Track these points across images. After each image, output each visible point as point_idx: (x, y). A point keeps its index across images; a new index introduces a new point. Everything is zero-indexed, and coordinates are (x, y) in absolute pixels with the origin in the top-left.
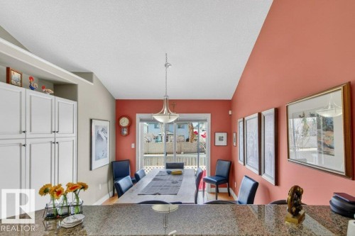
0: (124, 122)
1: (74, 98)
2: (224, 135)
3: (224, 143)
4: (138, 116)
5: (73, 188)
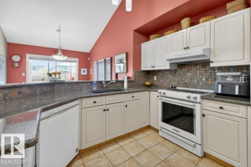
0: (16, 58)
2: (86, 70)
3: (86, 73)
4: (28, 56)
5: (55, 74)
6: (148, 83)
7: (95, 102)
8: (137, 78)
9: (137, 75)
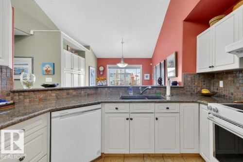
0: (101, 69)
1: (84, 57)
4: (108, 66)
6: (205, 91)
7: (117, 109)
8: (189, 84)
9: (189, 79)
